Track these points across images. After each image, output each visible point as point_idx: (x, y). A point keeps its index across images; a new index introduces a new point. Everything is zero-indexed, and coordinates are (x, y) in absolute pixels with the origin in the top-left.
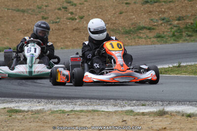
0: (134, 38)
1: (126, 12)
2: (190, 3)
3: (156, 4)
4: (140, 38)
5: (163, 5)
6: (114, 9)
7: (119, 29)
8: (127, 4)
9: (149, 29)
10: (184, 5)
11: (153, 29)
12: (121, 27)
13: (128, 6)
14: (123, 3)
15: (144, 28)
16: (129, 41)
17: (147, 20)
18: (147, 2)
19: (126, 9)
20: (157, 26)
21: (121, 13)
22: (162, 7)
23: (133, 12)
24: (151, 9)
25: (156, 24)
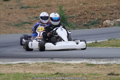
0: (23, 29)
1: (12, 13)
2: (49, 8)
3: (29, 9)
4: (26, 28)
5: (33, 9)
6: (4, 12)
7: (11, 24)
8: (11, 8)
9: (29, 23)
10: (45, 9)
11: (32, 23)
12: (13, 22)
13: (12, 10)
14: (8, 8)
15: (26, 23)
16: (20, 30)
17: (27, 18)
18: (23, 7)
19: (11, 11)
20: (34, 21)
21: (9, 14)
22: (32, 10)
23: (16, 14)
24: (27, 12)
25: (32, 20)
